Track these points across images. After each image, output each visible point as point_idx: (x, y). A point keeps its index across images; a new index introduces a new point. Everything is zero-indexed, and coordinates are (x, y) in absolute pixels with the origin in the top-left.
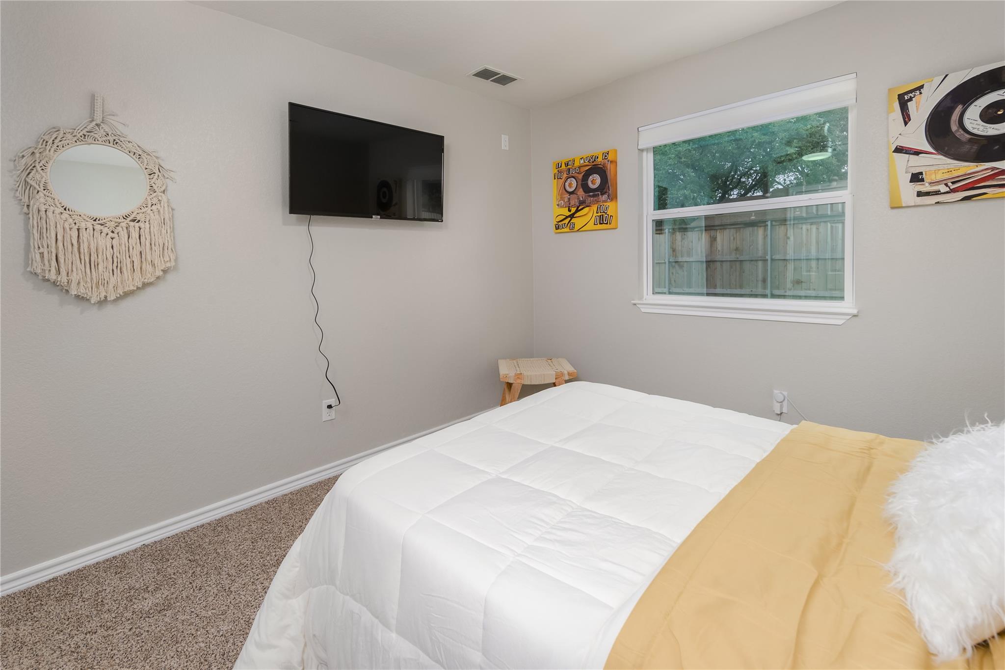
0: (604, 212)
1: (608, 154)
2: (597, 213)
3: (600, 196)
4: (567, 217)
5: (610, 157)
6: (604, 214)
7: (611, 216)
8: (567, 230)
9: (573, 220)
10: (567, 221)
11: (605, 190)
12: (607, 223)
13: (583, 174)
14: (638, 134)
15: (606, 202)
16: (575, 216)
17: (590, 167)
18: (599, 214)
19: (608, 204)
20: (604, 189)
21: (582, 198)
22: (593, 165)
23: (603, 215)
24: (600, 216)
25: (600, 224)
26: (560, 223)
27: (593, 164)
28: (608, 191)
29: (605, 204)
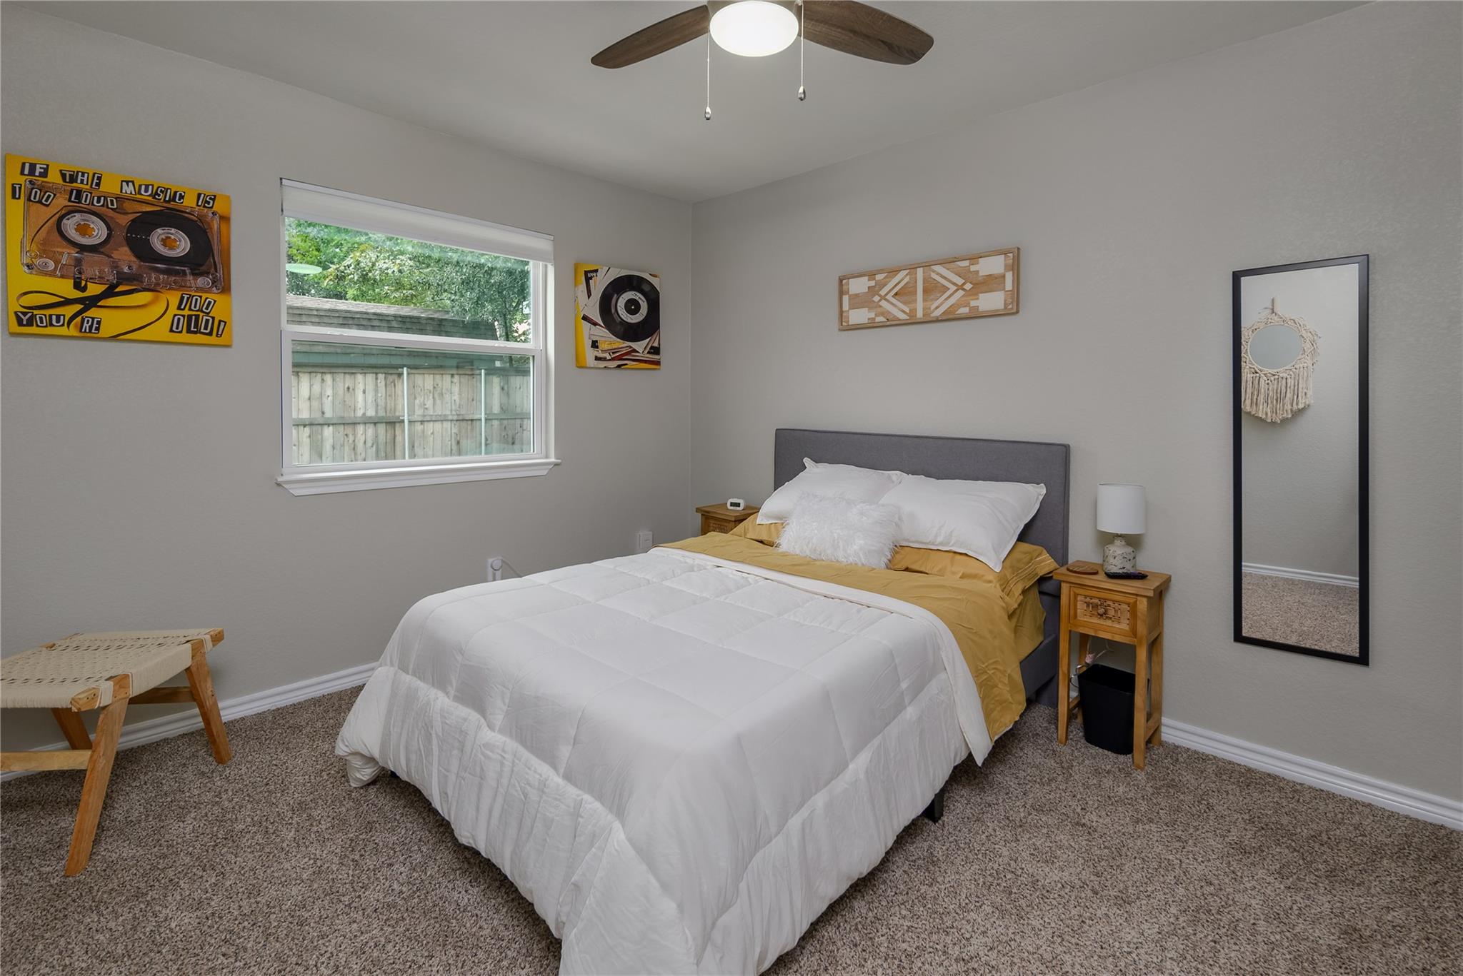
0: (202, 311)
1: (214, 200)
2: (179, 308)
3: (190, 277)
4: (67, 302)
5: (218, 207)
6: (201, 314)
7: (220, 321)
8: (73, 331)
9: (93, 312)
10: (69, 311)
11: (204, 268)
12: (210, 334)
13: (131, 217)
14: (281, 189)
15: (206, 292)
16: (99, 304)
17: (159, 208)
18: (186, 312)
19: (212, 297)
20: (202, 265)
21: (130, 267)
22: (168, 208)
23: (197, 317)
24: (190, 317)
25: (189, 331)
26: (35, 312)
27: (167, 205)
28: (212, 270)
29: (204, 296)
